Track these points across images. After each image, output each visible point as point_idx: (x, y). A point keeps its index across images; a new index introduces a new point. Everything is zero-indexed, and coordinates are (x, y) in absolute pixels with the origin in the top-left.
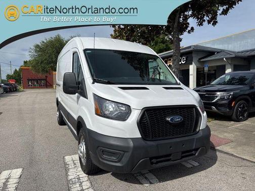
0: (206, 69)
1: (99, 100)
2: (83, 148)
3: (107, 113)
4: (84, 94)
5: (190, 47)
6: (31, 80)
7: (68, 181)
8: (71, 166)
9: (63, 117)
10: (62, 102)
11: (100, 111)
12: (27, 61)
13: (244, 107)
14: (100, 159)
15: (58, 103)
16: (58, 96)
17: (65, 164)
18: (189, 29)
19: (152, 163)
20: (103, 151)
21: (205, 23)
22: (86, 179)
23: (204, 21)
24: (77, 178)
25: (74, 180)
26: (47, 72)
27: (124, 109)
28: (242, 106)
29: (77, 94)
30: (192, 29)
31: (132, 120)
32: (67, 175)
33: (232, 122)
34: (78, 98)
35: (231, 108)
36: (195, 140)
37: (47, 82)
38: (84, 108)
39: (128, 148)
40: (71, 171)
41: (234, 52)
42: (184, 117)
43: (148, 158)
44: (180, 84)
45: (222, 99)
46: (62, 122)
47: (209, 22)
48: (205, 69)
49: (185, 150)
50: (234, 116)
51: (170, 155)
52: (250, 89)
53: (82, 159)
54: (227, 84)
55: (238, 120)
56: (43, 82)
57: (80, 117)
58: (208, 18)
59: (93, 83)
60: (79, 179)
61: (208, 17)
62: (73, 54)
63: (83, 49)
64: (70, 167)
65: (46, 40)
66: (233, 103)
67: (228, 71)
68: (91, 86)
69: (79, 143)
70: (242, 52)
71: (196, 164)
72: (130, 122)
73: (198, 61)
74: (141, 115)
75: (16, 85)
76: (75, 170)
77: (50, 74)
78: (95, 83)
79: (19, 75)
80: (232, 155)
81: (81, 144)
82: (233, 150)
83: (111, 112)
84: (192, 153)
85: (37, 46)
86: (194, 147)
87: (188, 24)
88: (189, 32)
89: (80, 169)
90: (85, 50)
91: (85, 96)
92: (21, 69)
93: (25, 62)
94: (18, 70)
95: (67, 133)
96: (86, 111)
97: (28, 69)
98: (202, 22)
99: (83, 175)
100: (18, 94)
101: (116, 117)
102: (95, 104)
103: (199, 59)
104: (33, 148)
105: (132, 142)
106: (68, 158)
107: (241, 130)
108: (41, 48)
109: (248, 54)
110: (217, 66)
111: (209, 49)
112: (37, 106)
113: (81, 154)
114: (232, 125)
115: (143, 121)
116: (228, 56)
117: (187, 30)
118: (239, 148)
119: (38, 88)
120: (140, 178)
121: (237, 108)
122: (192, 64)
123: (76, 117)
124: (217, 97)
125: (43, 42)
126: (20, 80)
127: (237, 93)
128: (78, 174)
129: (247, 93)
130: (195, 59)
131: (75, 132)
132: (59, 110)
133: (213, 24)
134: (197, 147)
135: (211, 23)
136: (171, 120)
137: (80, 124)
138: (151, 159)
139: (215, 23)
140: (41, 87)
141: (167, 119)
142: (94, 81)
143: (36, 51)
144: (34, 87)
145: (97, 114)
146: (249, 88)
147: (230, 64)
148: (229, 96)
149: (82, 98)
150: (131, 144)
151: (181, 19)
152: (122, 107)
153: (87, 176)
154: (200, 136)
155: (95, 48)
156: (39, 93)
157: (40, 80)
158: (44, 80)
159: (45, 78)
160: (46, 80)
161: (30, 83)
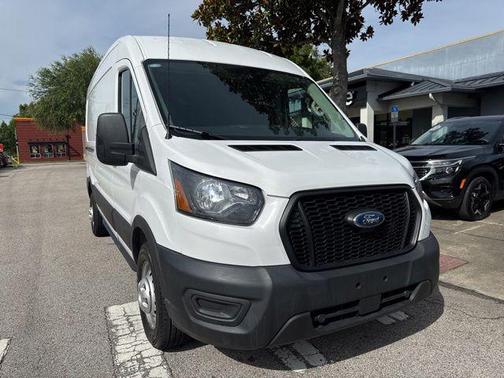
0: (395, 116)
1: (185, 177)
2: (148, 288)
3: (205, 206)
4: (146, 164)
5: (361, 72)
6: (37, 144)
7: (116, 369)
8: (123, 329)
9: (101, 218)
10: (98, 187)
11: (188, 204)
12: (26, 106)
13: (483, 190)
14: (192, 318)
15: (91, 188)
16: (90, 173)
17: (109, 325)
18: (363, 30)
19: (316, 324)
20: (198, 299)
21: (397, 18)
22: (159, 360)
23: (395, 13)
24: (137, 360)
25: (130, 364)
26: (68, 127)
27: (246, 197)
28: (480, 188)
29: (130, 164)
30: (370, 31)
31: (267, 222)
32: (113, 353)
33: (460, 222)
34: (134, 175)
35: (458, 192)
36: (411, 265)
37: (69, 146)
38: (148, 197)
39: (261, 290)
40: (122, 341)
41: (448, 82)
42: (386, 213)
43: (309, 313)
44: (364, 140)
45: (439, 174)
46: (100, 230)
47: (405, 16)
48: (392, 117)
49: (389, 289)
50: (464, 210)
51: (356, 303)
52: (496, 153)
53: (148, 316)
54: (445, 143)
55: (471, 218)
56: (61, 147)
57: (139, 219)
58: (403, 8)
59: (169, 136)
60: (141, 361)
61: (404, 5)
62: (120, 75)
63: (142, 59)
64: (120, 333)
65: (64, 59)
66: (464, 181)
67: (438, 119)
68: (165, 145)
69: (140, 278)
70: (465, 81)
71: (402, 316)
72: (263, 227)
73: (377, 100)
74: (288, 210)
75: (5, 153)
76: (133, 339)
77: (74, 131)
78: (174, 137)
79: (11, 135)
80: (473, 292)
81: (144, 281)
82: (472, 281)
83: (215, 204)
84: (401, 295)
85: (46, 73)
86: (407, 283)
87: (362, 19)
88: (363, 37)
89: (143, 336)
90: (146, 63)
91: (150, 168)
92: (14, 123)
93: (23, 108)
94: (8, 124)
95: (111, 253)
96: (152, 202)
97: (29, 121)
98: (391, 17)
99: (151, 352)
100: (9, 173)
101: (229, 217)
102: (176, 188)
103: (381, 96)
104: (36, 289)
105: (268, 277)
106: (115, 311)
107: (480, 238)
108: (54, 78)
109: (477, 85)
110: (415, 110)
111: (399, 76)
112: (48, 197)
113: (144, 304)
114: (460, 228)
115: (293, 226)
116: (438, 89)
117: (359, 34)
118: (485, 277)
119: (52, 160)
120: (282, 354)
121: (471, 192)
122: (365, 106)
123: (129, 218)
124: (428, 170)
125: (58, 64)
126: (14, 145)
127: (470, 162)
128: (139, 348)
129: (488, 160)
130: (372, 96)
131: (130, 253)
132: (93, 204)
133: (413, 20)
134: (412, 283)
135: (410, 18)
136: (360, 220)
137: (139, 235)
138: (314, 313)
139: (417, 18)
140: (56, 158)
141: (349, 219)
142: (171, 133)
143: (44, 84)
144: (42, 159)
145: (181, 209)
146: (492, 151)
147: (442, 106)
148: (454, 168)
149: (142, 173)
150: (267, 280)
151: (348, 10)
152: (242, 192)
153: (160, 352)
154: (419, 256)
155: (171, 58)
156: (53, 170)
157: (54, 144)
158: (63, 143)
159: (66, 140)
160: (67, 144)
161: (34, 151)
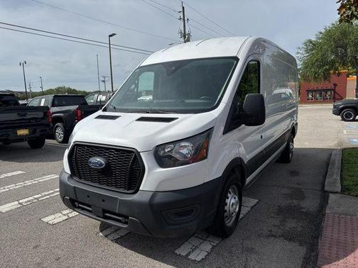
49: (106, 209)
86: (117, 211)
140: (324, 101)
157: (324, 90)
158: (331, 90)
159: (333, 87)
160: (334, 90)
161: (310, 96)
